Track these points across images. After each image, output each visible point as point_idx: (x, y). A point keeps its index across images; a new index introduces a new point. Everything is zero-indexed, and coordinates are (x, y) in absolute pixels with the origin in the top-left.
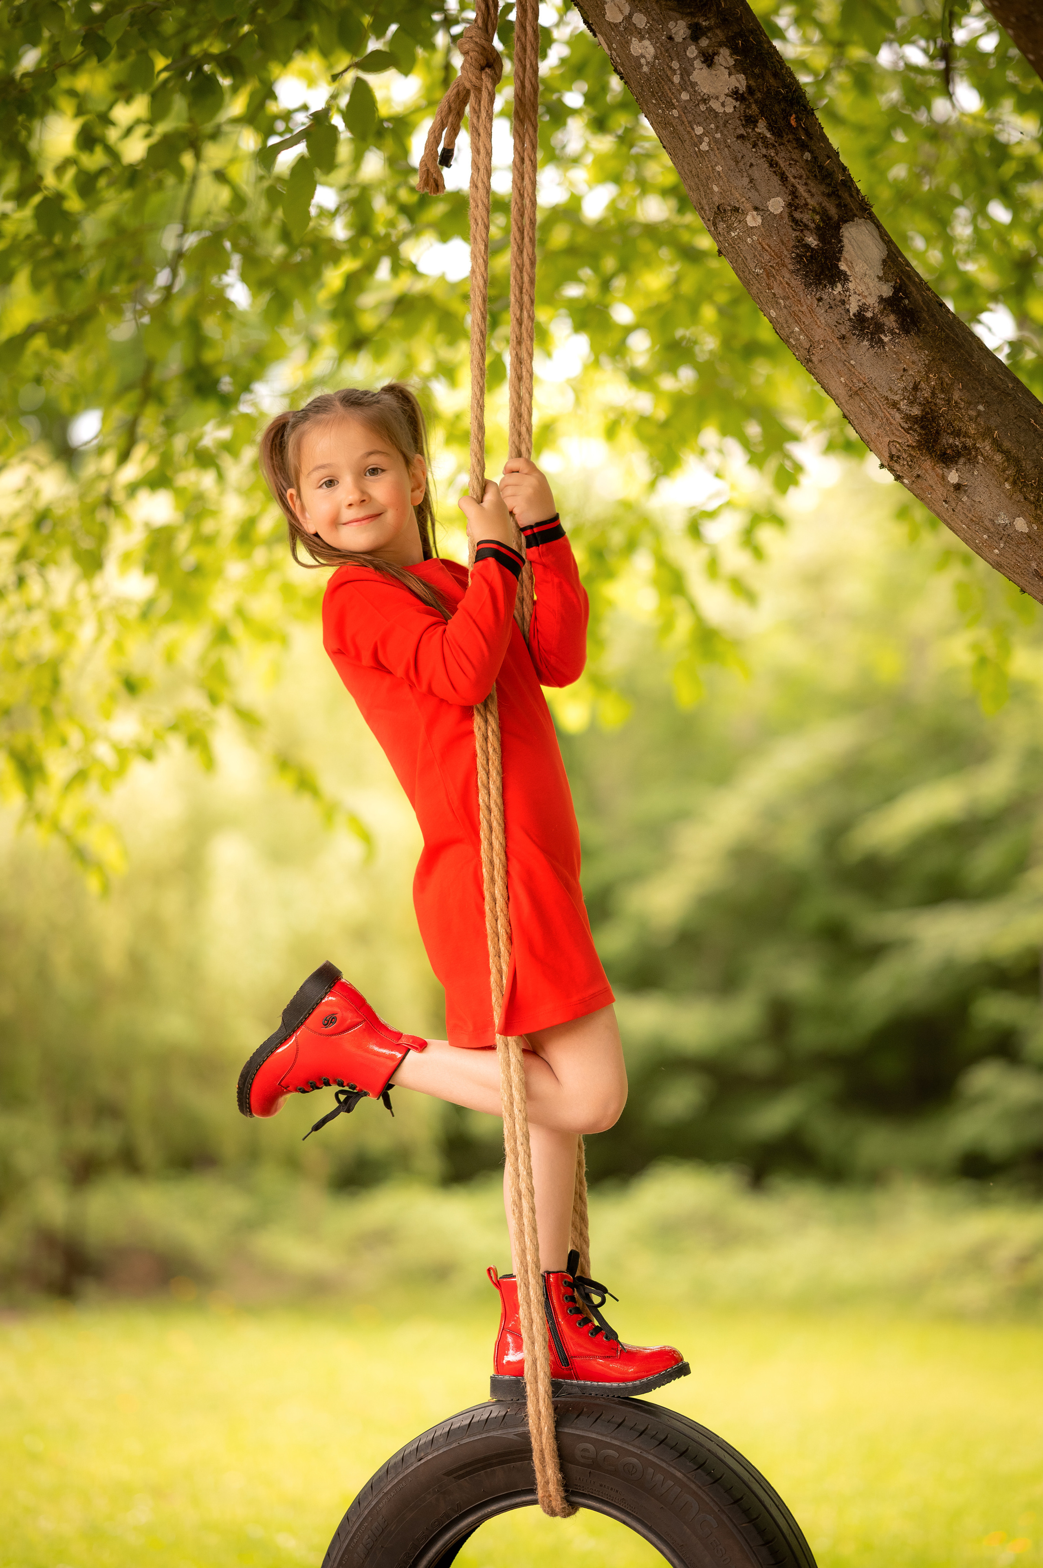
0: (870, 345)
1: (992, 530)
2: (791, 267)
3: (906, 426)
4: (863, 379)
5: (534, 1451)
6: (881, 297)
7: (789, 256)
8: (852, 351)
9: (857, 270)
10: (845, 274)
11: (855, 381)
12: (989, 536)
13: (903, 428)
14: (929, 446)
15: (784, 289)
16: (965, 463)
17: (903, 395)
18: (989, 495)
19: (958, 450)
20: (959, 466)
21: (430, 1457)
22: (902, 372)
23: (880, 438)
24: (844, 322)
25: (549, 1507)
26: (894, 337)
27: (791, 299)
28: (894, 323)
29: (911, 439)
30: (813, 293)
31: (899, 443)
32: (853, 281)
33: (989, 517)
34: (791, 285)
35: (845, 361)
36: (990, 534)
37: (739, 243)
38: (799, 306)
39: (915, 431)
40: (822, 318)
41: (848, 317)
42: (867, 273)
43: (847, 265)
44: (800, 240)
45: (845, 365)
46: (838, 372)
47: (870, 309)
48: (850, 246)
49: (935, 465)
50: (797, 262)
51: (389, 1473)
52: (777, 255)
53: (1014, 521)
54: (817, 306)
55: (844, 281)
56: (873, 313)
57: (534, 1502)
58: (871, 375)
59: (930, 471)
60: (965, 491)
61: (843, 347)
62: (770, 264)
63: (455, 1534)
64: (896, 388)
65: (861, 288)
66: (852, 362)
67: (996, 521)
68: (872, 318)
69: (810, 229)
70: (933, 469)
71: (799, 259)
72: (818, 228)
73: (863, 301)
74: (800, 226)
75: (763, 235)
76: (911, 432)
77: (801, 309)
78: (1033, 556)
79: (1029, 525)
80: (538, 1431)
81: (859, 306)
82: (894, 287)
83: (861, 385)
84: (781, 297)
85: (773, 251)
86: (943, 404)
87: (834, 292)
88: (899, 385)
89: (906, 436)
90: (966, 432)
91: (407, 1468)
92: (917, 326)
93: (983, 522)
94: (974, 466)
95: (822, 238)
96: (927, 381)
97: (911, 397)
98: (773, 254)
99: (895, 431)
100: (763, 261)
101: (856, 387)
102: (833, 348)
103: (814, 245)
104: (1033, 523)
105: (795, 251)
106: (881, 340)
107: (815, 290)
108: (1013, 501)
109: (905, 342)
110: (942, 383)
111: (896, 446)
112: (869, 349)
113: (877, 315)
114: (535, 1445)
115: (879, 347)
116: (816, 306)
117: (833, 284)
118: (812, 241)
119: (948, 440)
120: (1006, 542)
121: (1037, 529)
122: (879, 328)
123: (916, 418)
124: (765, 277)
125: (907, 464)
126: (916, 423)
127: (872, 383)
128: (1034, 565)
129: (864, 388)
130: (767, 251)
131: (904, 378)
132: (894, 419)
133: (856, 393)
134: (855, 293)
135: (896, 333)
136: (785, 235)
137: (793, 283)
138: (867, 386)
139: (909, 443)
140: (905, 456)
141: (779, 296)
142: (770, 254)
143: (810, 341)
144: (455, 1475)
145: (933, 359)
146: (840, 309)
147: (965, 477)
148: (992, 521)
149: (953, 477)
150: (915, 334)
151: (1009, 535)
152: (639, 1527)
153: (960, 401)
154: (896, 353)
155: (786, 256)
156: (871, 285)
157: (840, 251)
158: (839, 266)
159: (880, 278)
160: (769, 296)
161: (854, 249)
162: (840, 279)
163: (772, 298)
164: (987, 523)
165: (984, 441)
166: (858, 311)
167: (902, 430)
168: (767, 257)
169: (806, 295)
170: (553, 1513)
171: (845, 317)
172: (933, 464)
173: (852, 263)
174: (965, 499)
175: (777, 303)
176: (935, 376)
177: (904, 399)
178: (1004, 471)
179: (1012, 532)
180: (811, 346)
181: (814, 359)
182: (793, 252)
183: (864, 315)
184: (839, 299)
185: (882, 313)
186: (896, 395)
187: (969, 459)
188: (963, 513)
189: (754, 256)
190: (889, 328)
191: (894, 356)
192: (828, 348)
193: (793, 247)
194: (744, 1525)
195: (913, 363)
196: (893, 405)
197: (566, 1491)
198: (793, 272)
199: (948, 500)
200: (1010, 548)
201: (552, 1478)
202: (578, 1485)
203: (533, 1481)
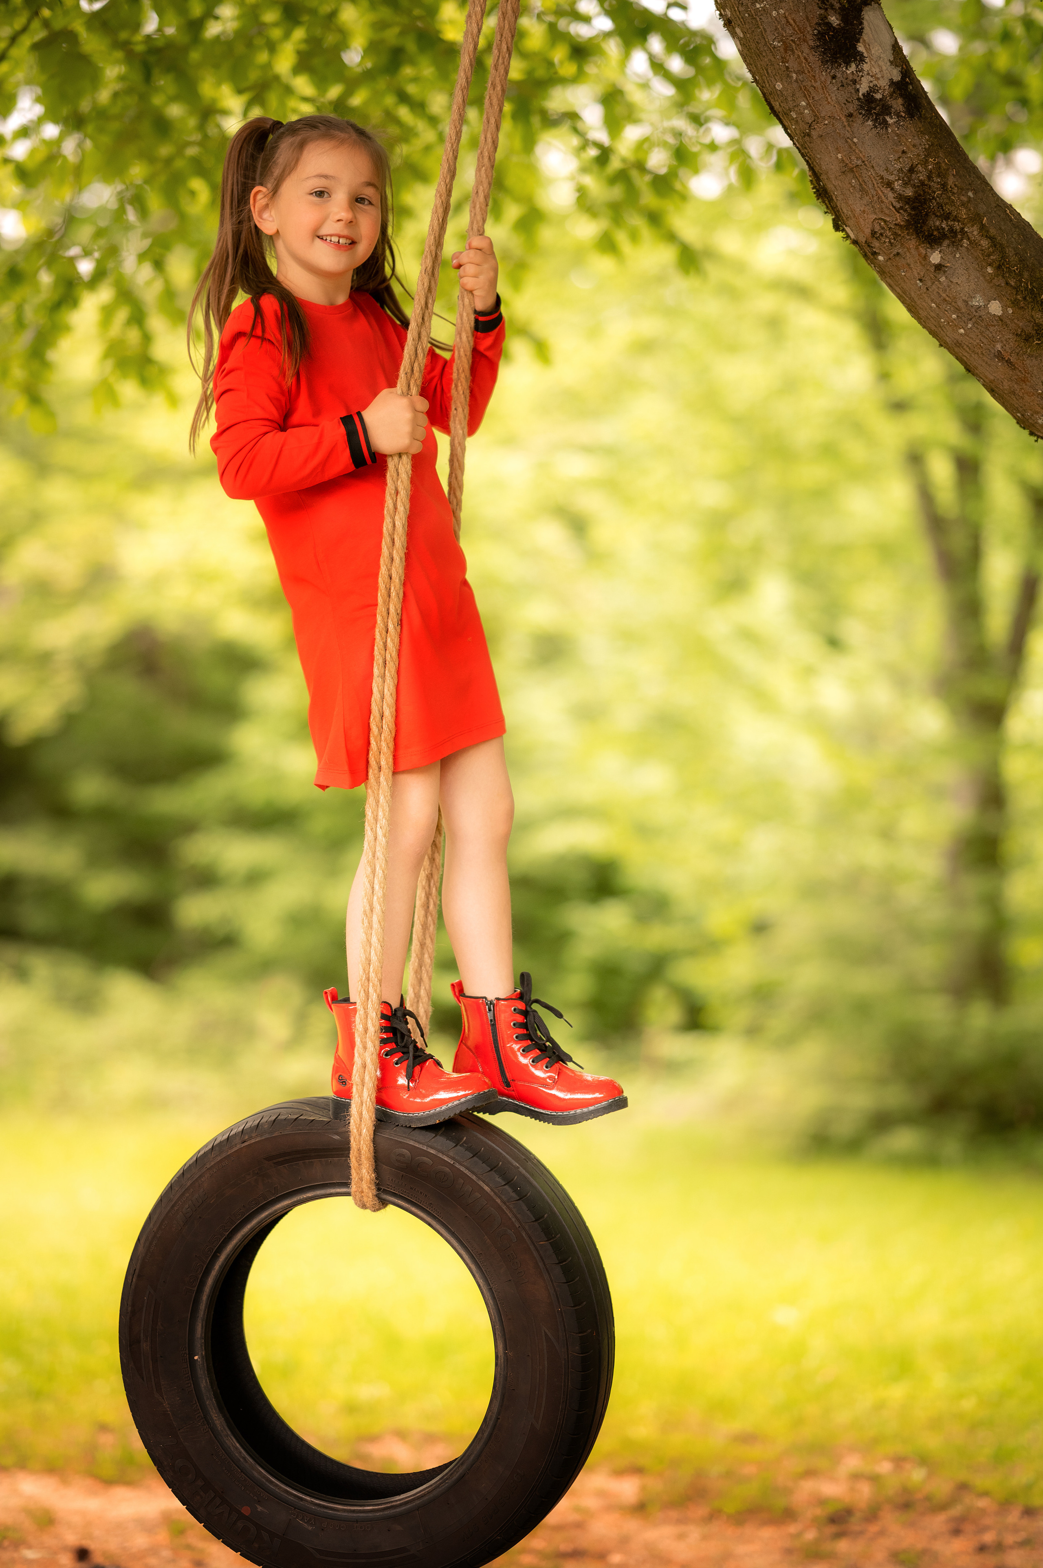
0: (873, 125)
1: (963, 310)
2: (811, 43)
3: (898, 205)
4: (862, 157)
5: (352, 1149)
6: (891, 80)
7: (811, 32)
8: (856, 129)
9: (873, 52)
10: (861, 55)
11: (853, 158)
12: (958, 316)
13: (894, 207)
14: (918, 227)
15: (800, 63)
16: (949, 245)
17: (898, 176)
18: (967, 277)
19: (944, 233)
20: (943, 248)
21: (253, 1141)
22: (900, 154)
23: (865, 215)
24: (852, 101)
25: (360, 1201)
26: (899, 120)
27: (805, 74)
28: (901, 107)
29: (900, 218)
30: (828, 71)
31: (885, 221)
32: (869, 63)
33: (964, 298)
34: (809, 60)
35: (848, 138)
36: (960, 315)
37: (762, 15)
38: (813, 81)
39: (905, 211)
40: (833, 95)
41: (857, 97)
42: (882, 56)
43: (865, 46)
44: (823, 18)
45: (847, 142)
46: (837, 149)
47: (880, 91)
48: (869, 29)
49: (919, 245)
50: (818, 39)
51: (214, 1149)
52: (800, 31)
53: (988, 304)
54: (831, 83)
55: (859, 62)
56: (883, 95)
57: (348, 1194)
58: (871, 154)
59: (913, 251)
60: (945, 272)
61: (849, 125)
62: (791, 38)
63: (270, 1214)
64: (892, 169)
65: (876, 70)
66: (855, 140)
67: (970, 303)
68: (881, 99)
69: (835, 9)
70: (917, 248)
71: (820, 36)
72: (842, 8)
73: (875, 82)
74: (826, 5)
75: (791, 9)
76: (901, 211)
77: (814, 84)
78: (1000, 338)
79: (1004, 308)
80: (358, 1131)
81: (870, 87)
82: (902, 72)
83: (859, 162)
84: (794, 71)
85: (798, 26)
86: (937, 188)
87: (847, 71)
88: (896, 166)
89: (895, 215)
90: (956, 216)
91: (231, 1148)
92: (919, 112)
93: (955, 302)
94: (957, 249)
95: (845, 18)
96: (925, 164)
97: (905, 178)
98: (797, 29)
99: (885, 209)
100: (784, 35)
101: (853, 164)
102: (838, 125)
103: (836, 24)
104: (1009, 307)
105: (817, 28)
106: (885, 121)
107: (830, 67)
108: (991, 285)
109: (909, 126)
110: (940, 167)
111: (880, 224)
112: (872, 129)
113: (887, 97)
114: (353, 1144)
115: (882, 128)
116: (829, 83)
117: (848, 64)
118: (834, 20)
119: (935, 222)
120: (975, 322)
121: (1012, 313)
122: (886, 110)
123: (909, 199)
124: (782, 50)
125: (890, 242)
126: (907, 203)
127: (870, 162)
128: (999, 346)
129: (861, 165)
130: (791, 25)
131: (901, 160)
132: (887, 198)
133: (851, 170)
134: (868, 74)
135: (901, 116)
136: (810, 11)
137: (811, 58)
138: (865, 164)
139: (897, 222)
140: (889, 233)
141: (792, 70)
142: (794, 29)
143: (816, 116)
144: (275, 1161)
145: (932, 145)
146: (851, 89)
147: (946, 259)
148: (966, 302)
149: (935, 258)
150: (918, 119)
151: (980, 317)
152: (443, 1231)
153: (954, 186)
154: (898, 135)
155: (808, 32)
156: (884, 68)
157: (861, 33)
158: (857, 46)
159: (891, 62)
160: (780, 69)
161: (872, 32)
162: (856, 60)
163: (784, 71)
164: (960, 304)
165: (973, 226)
166: (867, 91)
167: (893, 209)
168: (789, 31)
169: (822, 72)
170: (364, 1206)
171: (854, 96)
172: (917, 244)
173: (869, 46)
174: (943, 279)
175: (788, 76)
176: (935, 160)
177: (899, 179)
178: (989, 256)
179: (984, 314)
180: (814, 121)
181: (813, 133)
182: (815, 29)
183: (873, 96)
184: (851, 78)
185: (891, 96)
186: (892, 175)
187: (954, 242)
188: (938, 292)
189: (776, 30)
190: (896, 111)
191: (896, 138)
192: (833, 125)
193: (816, 24)
194: (542, 1243)
195: (914, 146)
196: (888, 185)
197: (379, 1189)
198: (812, 48)
199: (924, 279)
200: (978, 329)
201: (366, 1176)
202: (389, 1185)
203: (348, 1176)
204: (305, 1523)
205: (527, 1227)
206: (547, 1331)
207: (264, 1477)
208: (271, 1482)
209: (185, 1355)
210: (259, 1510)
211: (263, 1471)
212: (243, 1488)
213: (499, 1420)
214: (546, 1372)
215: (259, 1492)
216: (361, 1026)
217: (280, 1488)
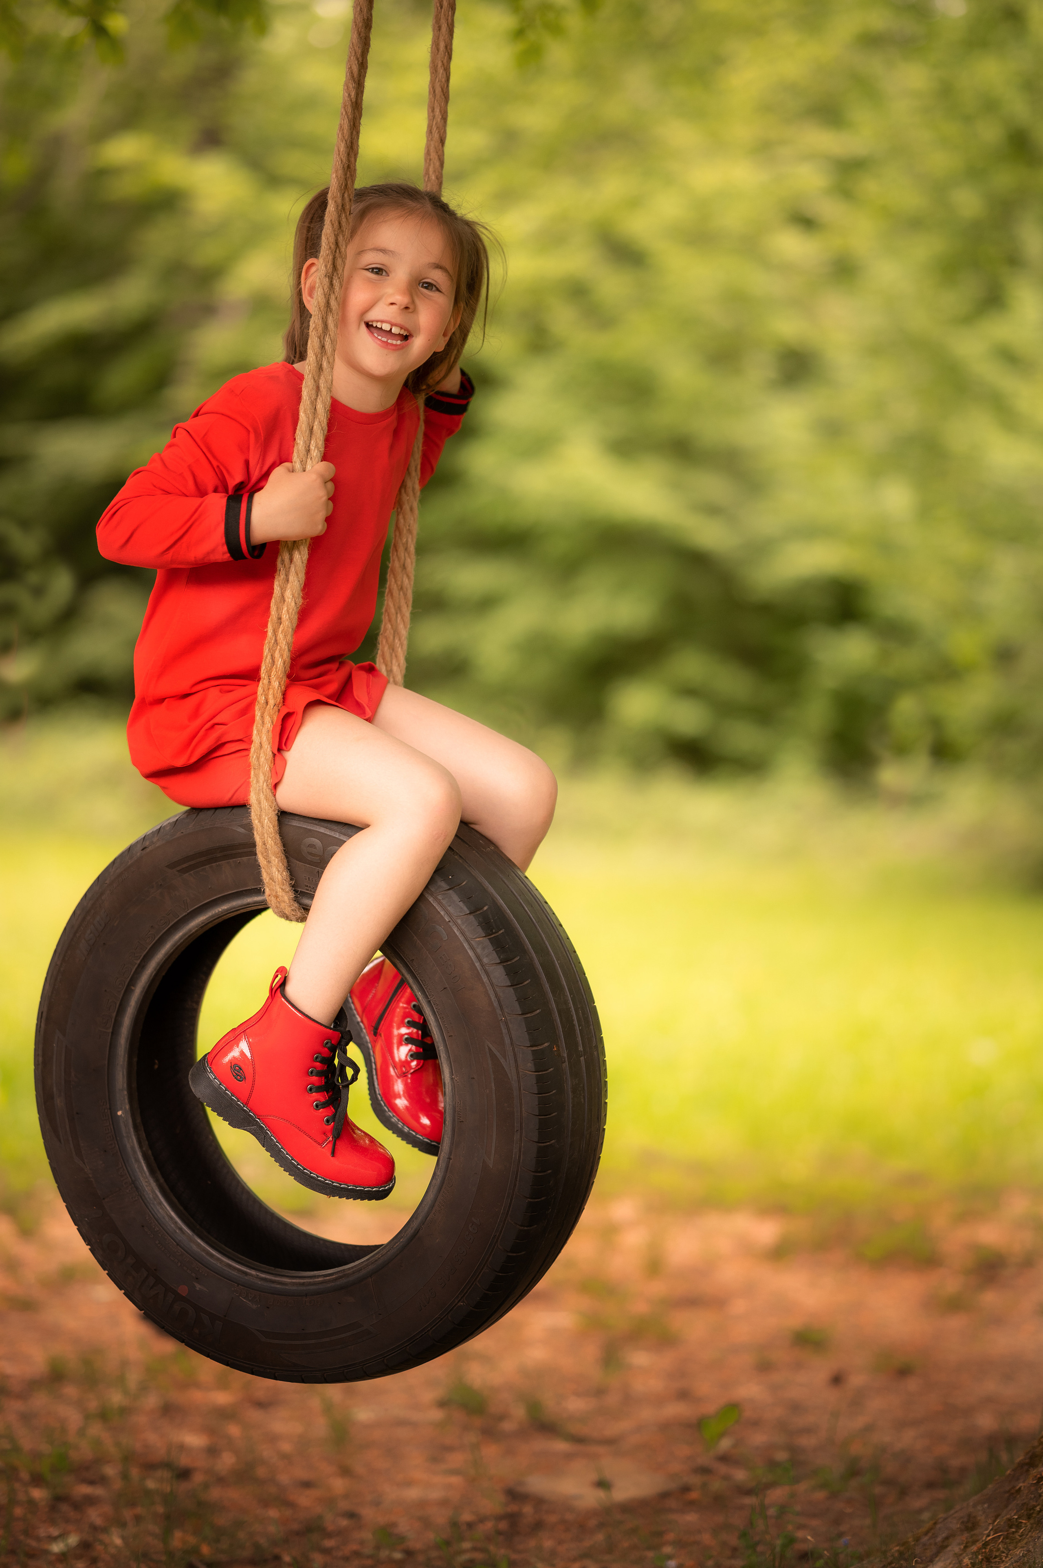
5: (258, 847)
21: (154, 847)
25: (283, 912)
63: (184, 936)
91: (131, 858)
114: (258, 837)
144: (179, 868)
170: (288, 918)
194: (478, 939)
197: (296, 891)
201: (276, 876)
202: (307, 886)
203: (260, 881)
204: (250, 1301)
205: (459, 921)
206: (491, 1046)
207: (204, 1250)
208: (212, 1256)
209: (106, 1111)
210: (198, 1289)
211: (202, 1243)
212: (179, 1264)
213: (451, 1161)
214: (494, 1096)
215: (197, 1267)
216: (264, 698)
217: (221, 1261)
